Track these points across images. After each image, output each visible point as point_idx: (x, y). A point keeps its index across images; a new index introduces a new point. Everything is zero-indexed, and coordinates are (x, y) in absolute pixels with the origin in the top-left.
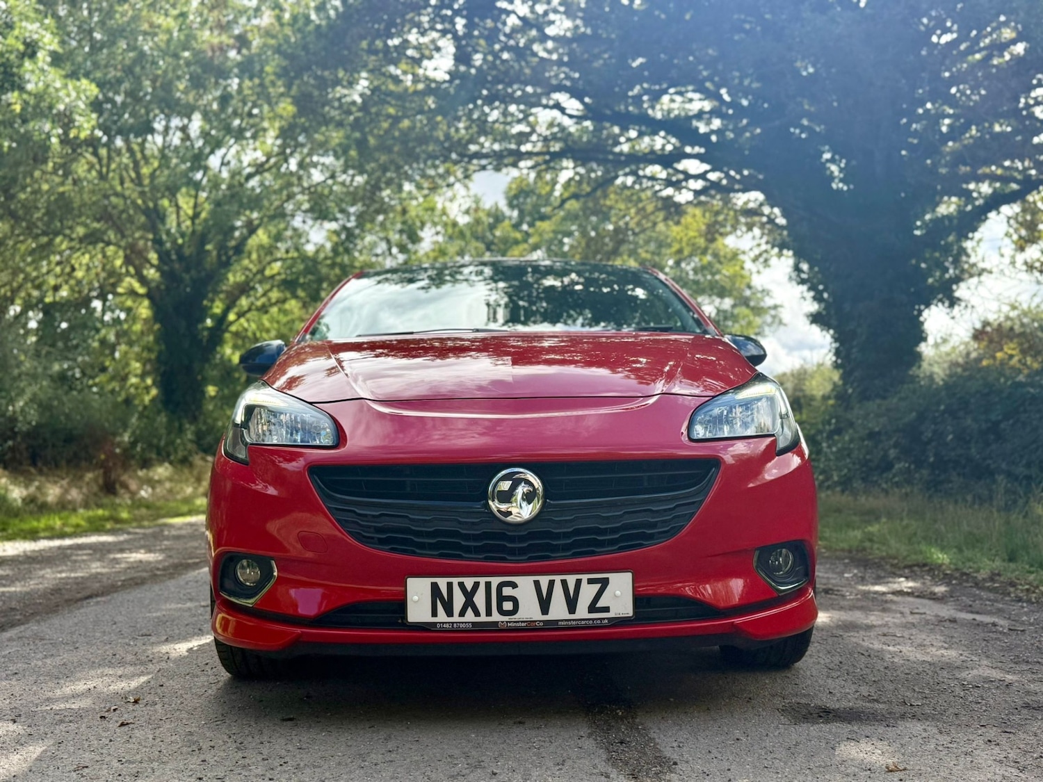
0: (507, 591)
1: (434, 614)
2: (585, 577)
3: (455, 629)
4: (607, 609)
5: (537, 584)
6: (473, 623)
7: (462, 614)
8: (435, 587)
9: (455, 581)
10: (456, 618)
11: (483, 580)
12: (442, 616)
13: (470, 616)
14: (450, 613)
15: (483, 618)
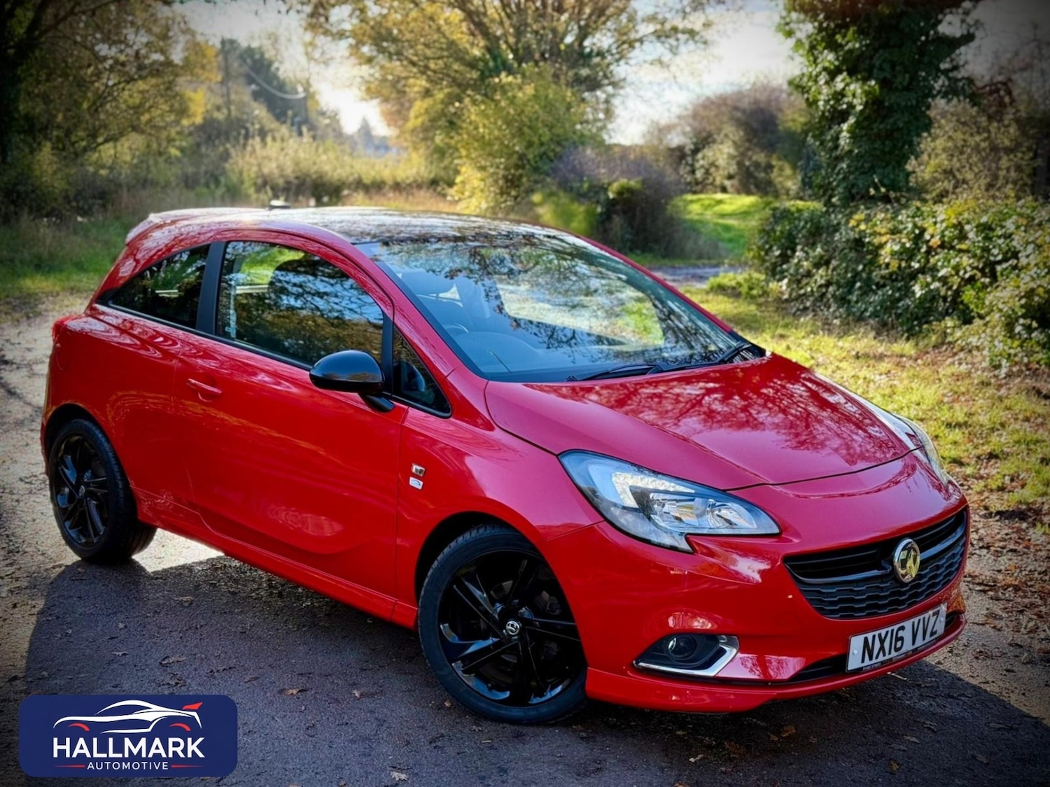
0: (901, 634)
1: (863, 661)
2: (931, 612)
3: (873, 668)
4: (935, 633)
5: (913, 623)
6: (882, 663)
7: (877, 658)
8: (866, 639)
9: (876, 633)
10: (874, 661)
11: (889, 629)
12: (867, 662)
13: (881, 658)
14: (871, 658)
15: (888, 657)
